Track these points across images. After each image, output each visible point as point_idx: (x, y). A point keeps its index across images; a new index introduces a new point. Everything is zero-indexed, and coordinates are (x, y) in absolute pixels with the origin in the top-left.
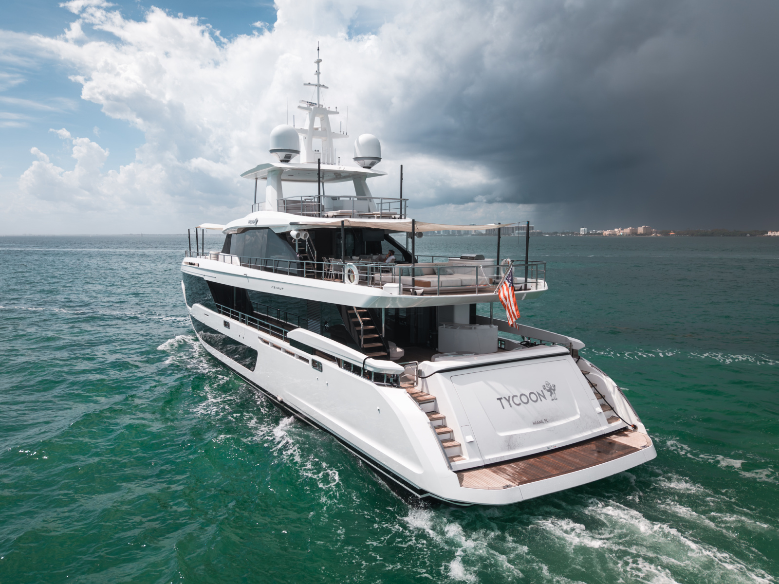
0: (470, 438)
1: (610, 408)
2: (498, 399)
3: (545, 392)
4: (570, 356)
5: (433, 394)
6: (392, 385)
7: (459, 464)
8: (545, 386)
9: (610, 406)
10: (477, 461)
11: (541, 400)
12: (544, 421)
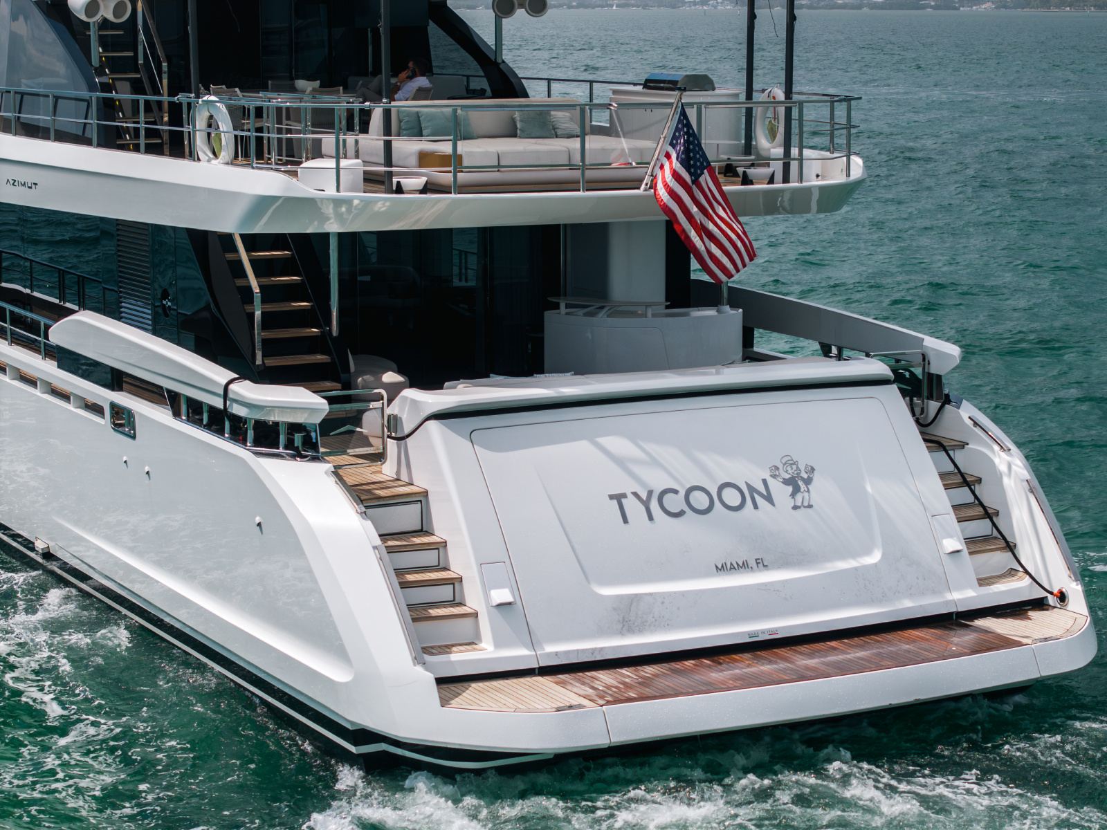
0: (502, 595)
1: (1005, 545)
2: (611, 497)
3: (775, 486)
4: (894, 388)
5: (421, 481)
6: (298, 455)
7: (461, 660)
8: (777, 468)
9: (1004, 538)
10: (519, 655)
11: (756, 507)
12: (752, 563)
